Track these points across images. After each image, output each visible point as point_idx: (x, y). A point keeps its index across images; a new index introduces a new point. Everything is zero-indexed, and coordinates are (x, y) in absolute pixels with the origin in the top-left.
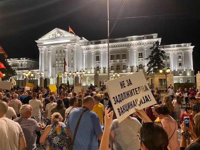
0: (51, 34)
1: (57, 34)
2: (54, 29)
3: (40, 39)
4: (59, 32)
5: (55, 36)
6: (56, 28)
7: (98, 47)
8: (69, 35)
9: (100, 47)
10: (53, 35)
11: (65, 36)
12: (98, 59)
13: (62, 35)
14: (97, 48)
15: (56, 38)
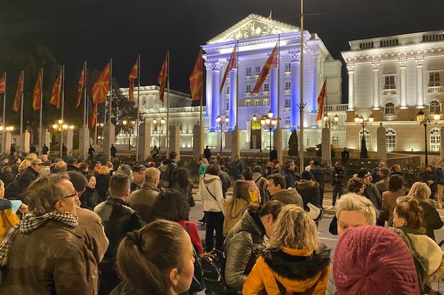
0: (238, 29)
1: (253, 29)
2: (247, 18)
3: (211, 42)
4: (257, 25)
5: (249, 34)
6: (250, 16)
7: (393, 55)
8: (283, 29)
9: (399, 54)
10: (243, 32)
11: (274, 32)
12: (390, 83)
13: (265, 30)
14: (390, 56)
15: (252, 39)
